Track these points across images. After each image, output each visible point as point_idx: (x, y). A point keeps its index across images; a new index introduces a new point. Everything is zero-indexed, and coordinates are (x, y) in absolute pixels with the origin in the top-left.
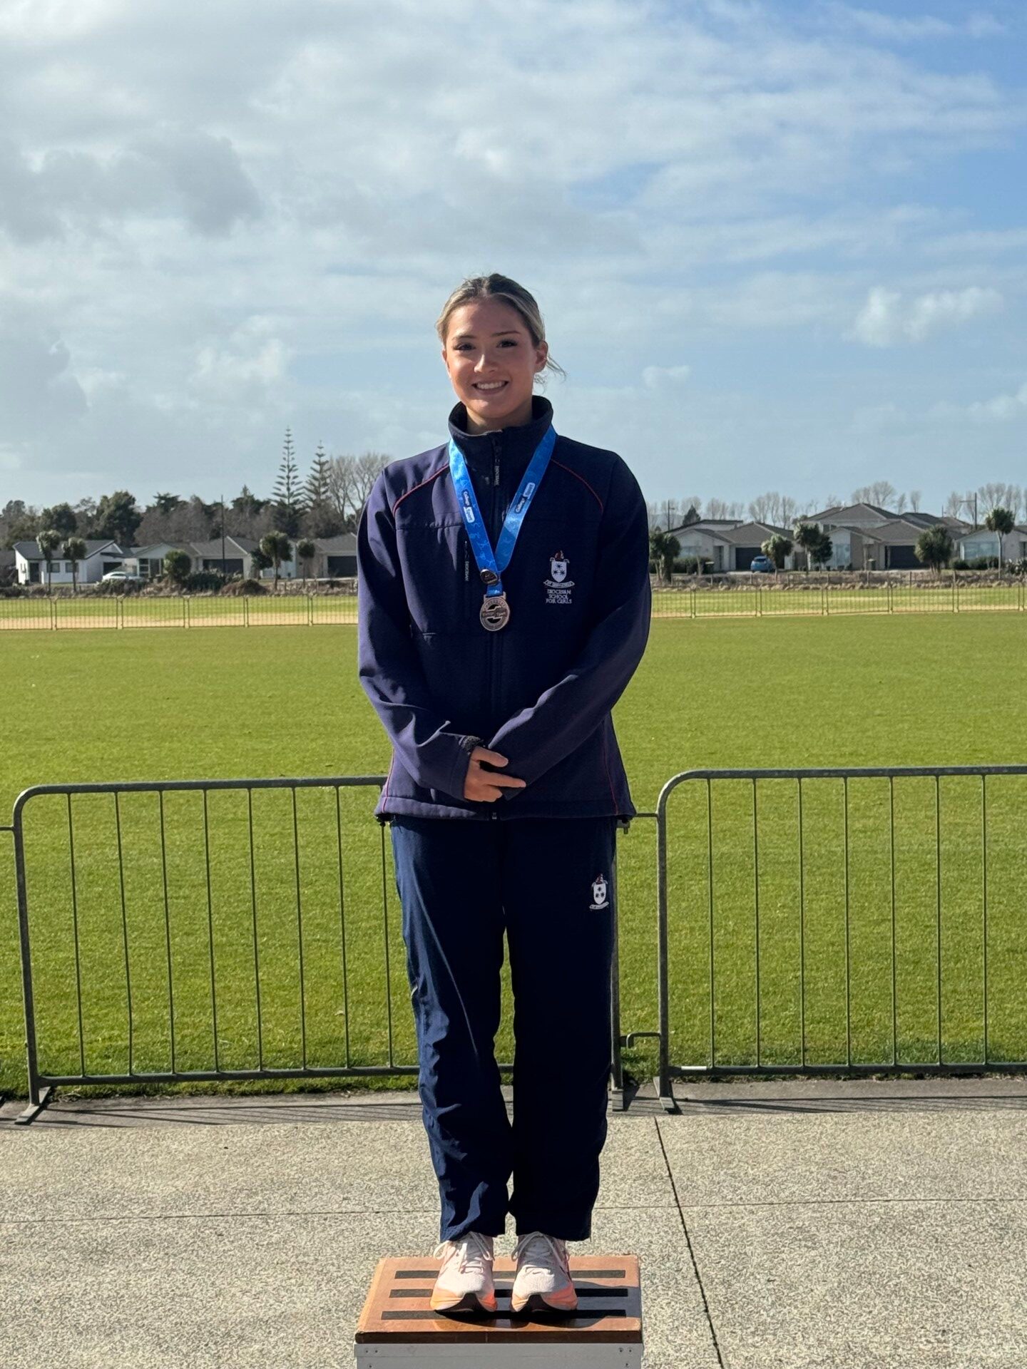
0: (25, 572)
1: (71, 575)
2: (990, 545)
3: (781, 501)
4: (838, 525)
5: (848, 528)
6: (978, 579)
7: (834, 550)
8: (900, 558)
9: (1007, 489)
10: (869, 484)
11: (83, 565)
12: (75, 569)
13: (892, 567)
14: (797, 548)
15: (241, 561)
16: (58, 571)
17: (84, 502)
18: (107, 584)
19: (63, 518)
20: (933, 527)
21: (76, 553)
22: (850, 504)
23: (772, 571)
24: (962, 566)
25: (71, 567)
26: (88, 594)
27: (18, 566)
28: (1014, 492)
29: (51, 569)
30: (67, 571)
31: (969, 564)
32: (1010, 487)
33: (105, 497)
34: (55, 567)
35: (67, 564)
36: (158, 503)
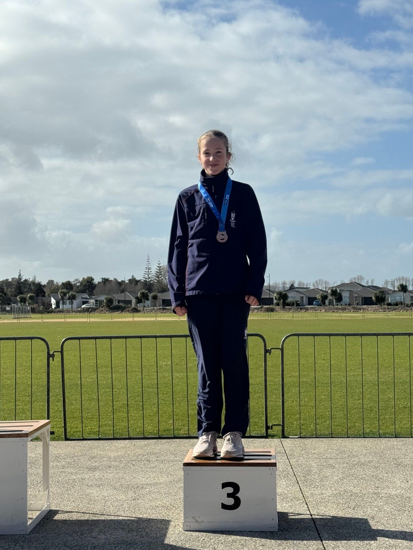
0: (54, 304)
1: (71, 305)
2: (399, 297)
3: (324, 282)
4: (345, 290)
5: (349, 291)
6: (395, 309)
7: (343, 298)
8: (367, 301)
9: (405, 278)
10: (355, 276)
11: (75, 302)
12: (72, 303)
13: (364, 304)
14: (330, 297)
15: (131, 301)
16: (66, 304)
17: (76, 280)
18: (84, 308)
19: (68, 286)
20: (379, 290)
21: (73, 298)
22: (349, 282)
23: (321, 306)
24: (389, 304)
25: (71, 303)
26: (76, 312)
27: (52, 302)
28: (408, 279)
29: (63, 303)
30: (69, 304)
31: (392, 304)
32: (406, 278)
33: (84, 278)
34: (65, 303)
35: (69, 302)
36: (102, 281)
